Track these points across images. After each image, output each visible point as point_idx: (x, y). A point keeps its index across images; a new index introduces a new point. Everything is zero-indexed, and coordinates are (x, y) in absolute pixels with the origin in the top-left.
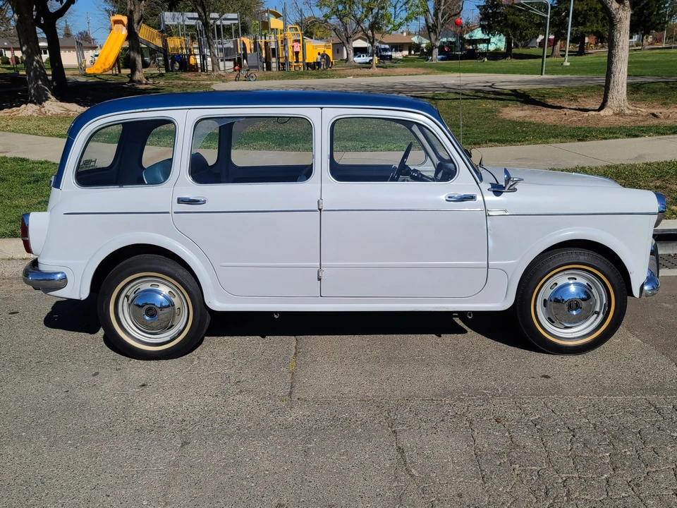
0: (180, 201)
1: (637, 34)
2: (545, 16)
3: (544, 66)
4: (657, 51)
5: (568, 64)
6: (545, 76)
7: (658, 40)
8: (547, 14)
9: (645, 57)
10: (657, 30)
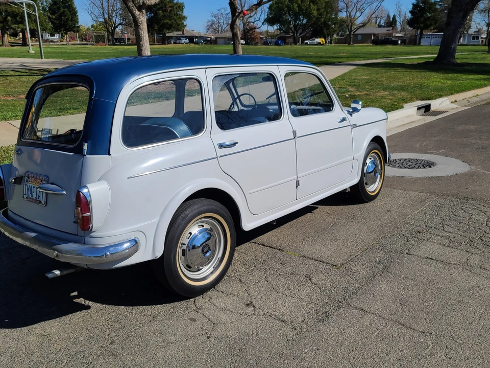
0: (221, 146)
1: (59, 33)
2: (34, 14)
3: (42, 52)
4: (79, 46)
5: (33, 52)
6: (44, 60)
7: (72, 39)
8: (36, 13)
9: (77, 49)
10: (74, 31)
